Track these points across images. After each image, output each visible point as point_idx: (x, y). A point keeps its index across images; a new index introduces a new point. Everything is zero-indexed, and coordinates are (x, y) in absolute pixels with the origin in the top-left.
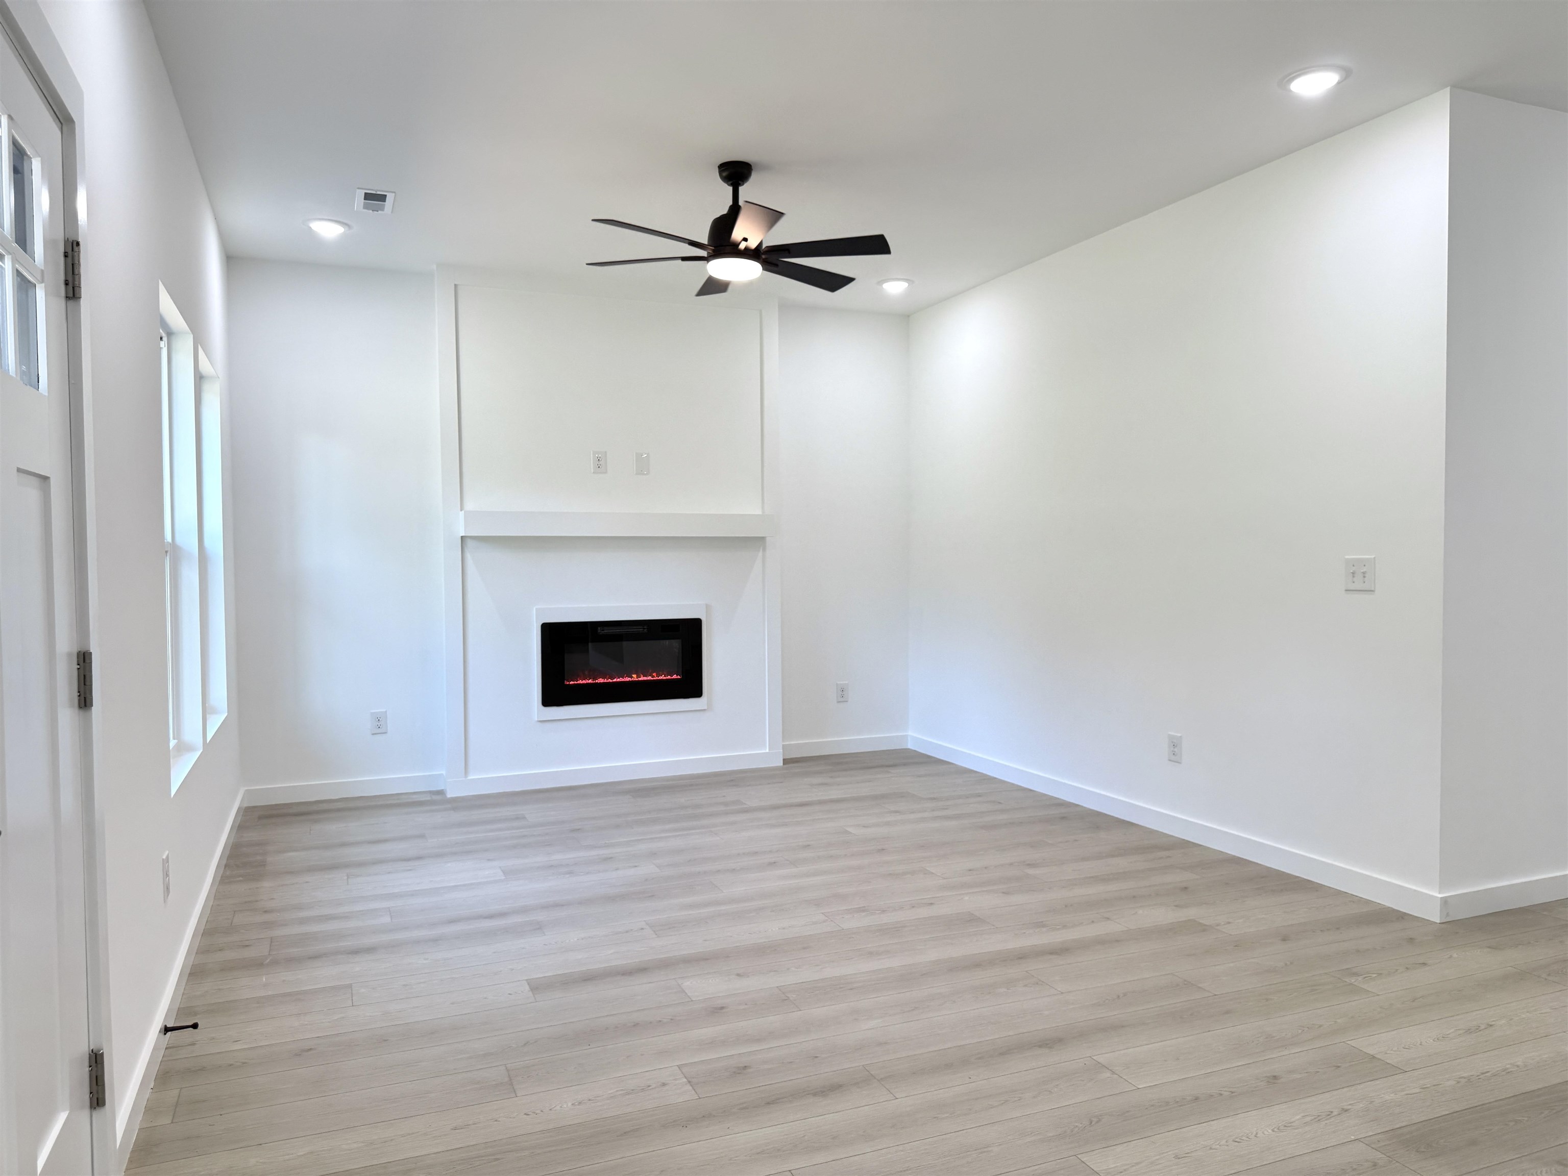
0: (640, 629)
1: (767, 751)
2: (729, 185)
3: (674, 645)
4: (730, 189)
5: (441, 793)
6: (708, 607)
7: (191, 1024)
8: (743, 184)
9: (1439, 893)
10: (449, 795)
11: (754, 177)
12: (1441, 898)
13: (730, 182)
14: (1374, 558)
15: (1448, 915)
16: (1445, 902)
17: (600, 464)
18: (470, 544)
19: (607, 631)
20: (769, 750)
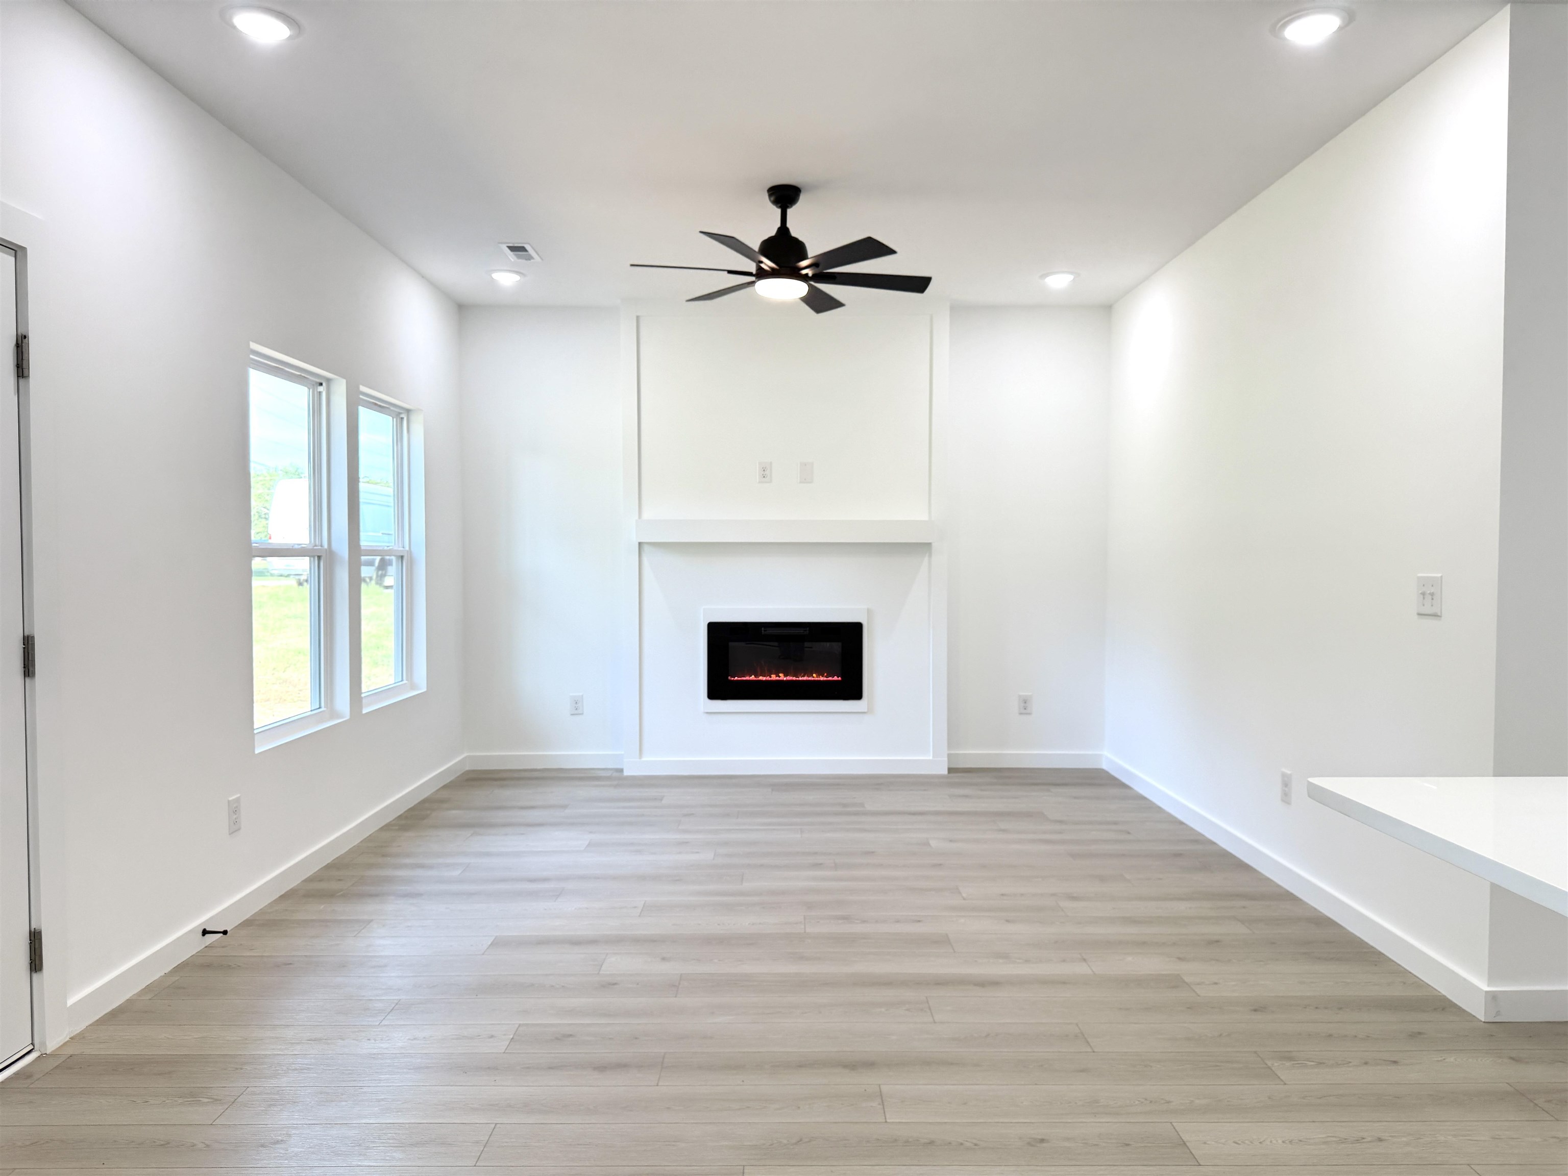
0: (800, 631)
1: (931, 758)
2: (777, 207)
3: (835, 647)
4: (778, 211)
5: (621, 770)
6: (869, 612)
7: (222, 930)
8: (791, 207)
9: (1488, 986)
10: (626, 773)
11: (802, 198)
12: (1487, 992)
13: (779, 205)
14: (1442, 577)
15: (1498, 1013)
16: (1493, 997)
17: (765, 473)
18: (646, 548)
19: (770, 631)
20: (933, 757)
